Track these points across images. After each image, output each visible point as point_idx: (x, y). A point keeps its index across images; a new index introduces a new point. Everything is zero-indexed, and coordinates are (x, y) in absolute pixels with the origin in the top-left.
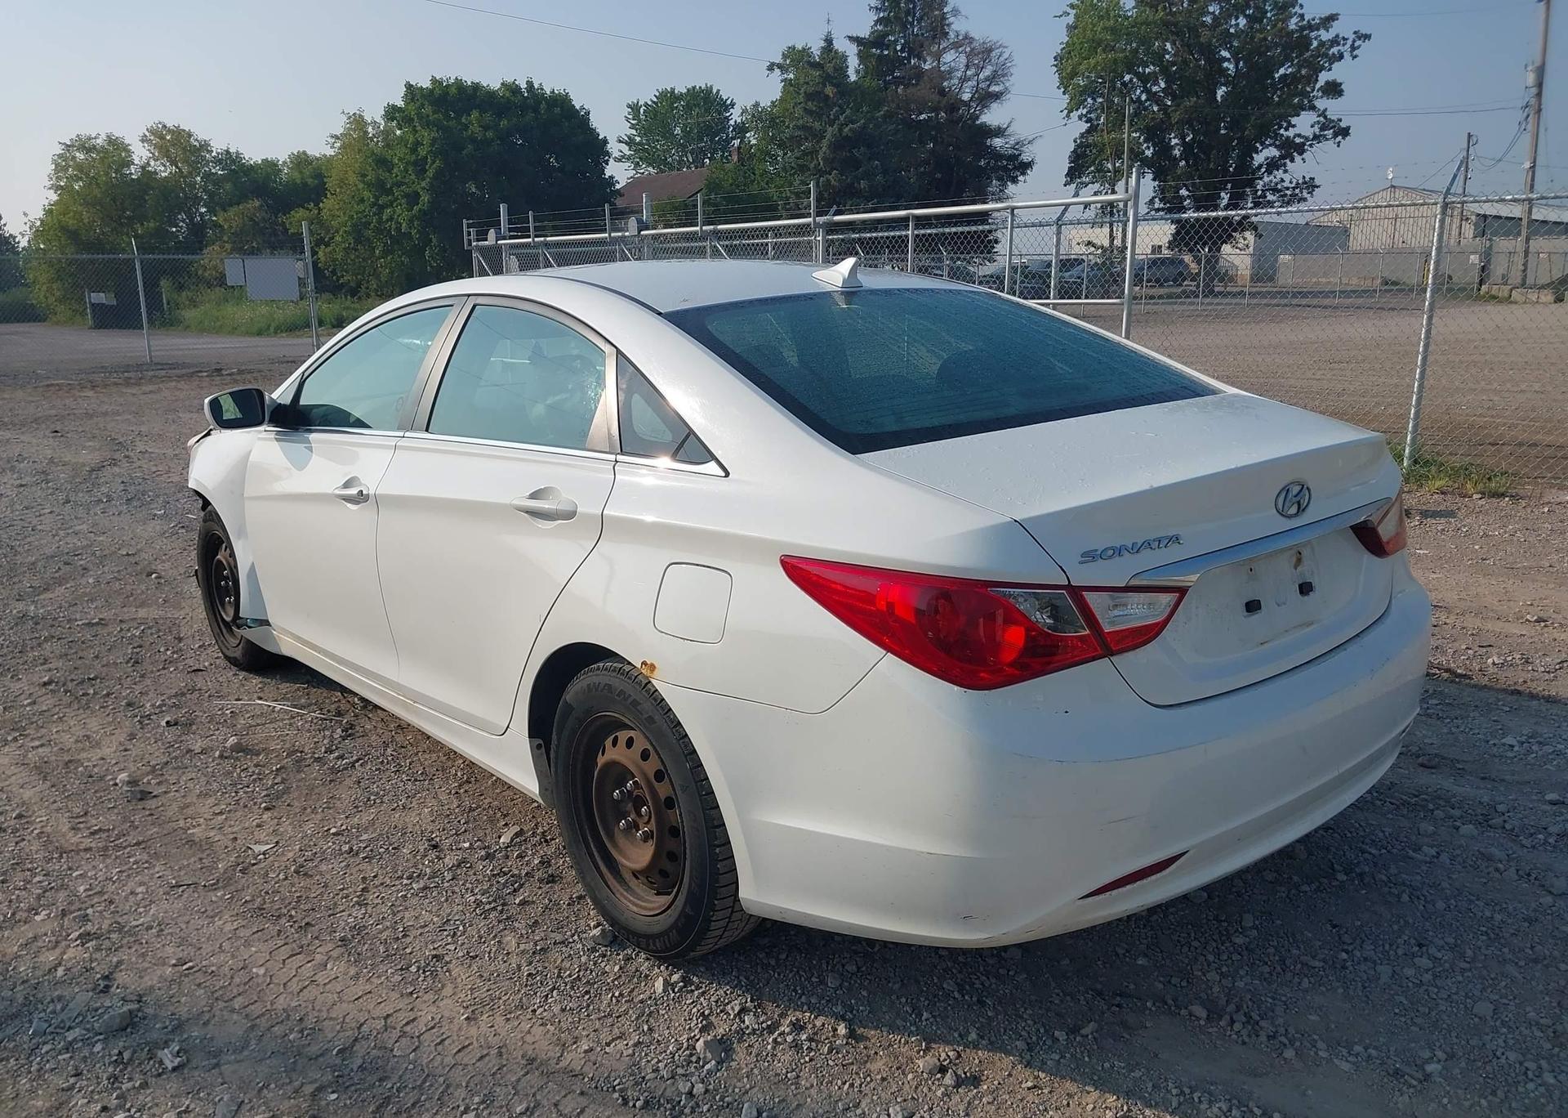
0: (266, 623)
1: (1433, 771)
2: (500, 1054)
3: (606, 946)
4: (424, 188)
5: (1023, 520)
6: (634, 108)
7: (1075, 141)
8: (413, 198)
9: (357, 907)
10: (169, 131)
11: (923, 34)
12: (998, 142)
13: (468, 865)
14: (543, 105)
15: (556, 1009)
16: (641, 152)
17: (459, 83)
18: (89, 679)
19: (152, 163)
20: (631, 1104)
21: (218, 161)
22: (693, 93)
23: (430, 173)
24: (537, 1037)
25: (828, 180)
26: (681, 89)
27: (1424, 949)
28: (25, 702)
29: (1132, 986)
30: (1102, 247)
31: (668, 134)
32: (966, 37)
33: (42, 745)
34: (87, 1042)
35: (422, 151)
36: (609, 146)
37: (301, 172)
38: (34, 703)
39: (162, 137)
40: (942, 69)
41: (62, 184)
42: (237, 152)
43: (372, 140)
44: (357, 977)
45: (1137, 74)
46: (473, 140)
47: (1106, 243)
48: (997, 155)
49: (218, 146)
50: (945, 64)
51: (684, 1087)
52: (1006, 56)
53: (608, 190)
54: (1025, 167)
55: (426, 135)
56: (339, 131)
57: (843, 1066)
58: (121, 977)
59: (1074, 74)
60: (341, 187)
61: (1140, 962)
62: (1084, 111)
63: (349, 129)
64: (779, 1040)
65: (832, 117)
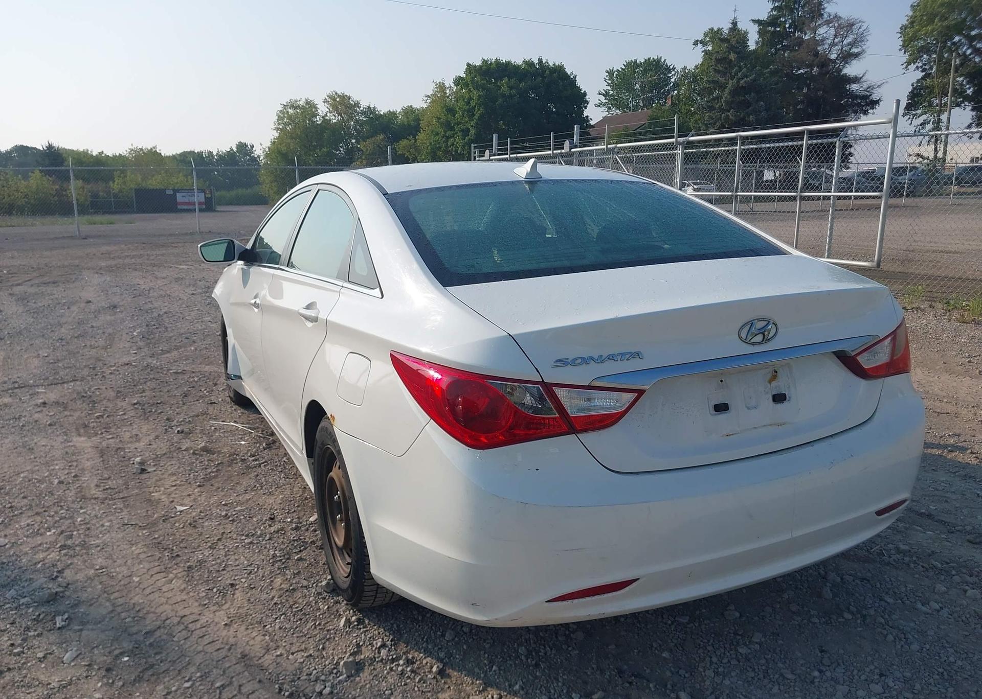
0: (240, 377)
1: (975, 546)
2: (230, 649)
3: (328, 593)
4: (472, 126)
5: (516, 335)
6: (610, 73)
7: (913, 85)
8: (466, 132)
9: (209, 549)
10: (339, 96)
11: (805, 16)
12: (854, 87)
13: (283, 532)
14: (547, 72)
15: (277, 627)
16: (612, 100)
17: (497, 62)
18: (157, 403)
19: (328, 114)
20: (283, 693)
21: (363, 113)
22: (648, 62)
23: (476, 117)
24: (256, 642)
25: (727, 116)
26: (641, 60)
27: (883, 678)
28: (121, 413)
29: (648, 671)
30: (928, 159)
31: (630, 89)
32: (836, 16)
33: (112, 438)
34: (28, 606)
35: (473, 104)
36: (587, 97)
37: (408, 118)
38: (124, 414)
39: (335, 100)
40: (817, 38)
41: (281, 127)
42: (374, 108)
43: (448, 97)
44: (182, 591)
45: (965, 36)
46: (503, 96)
47: (932, 156)
48: (854, 96)
49: (364, 104)
50: (819, 35)
51: (318, 688)
52: (863, 28)
53: (585, 125)
54: (874, 104)
55: (475, 94)
56: (430, 93)
57: (423, 692)
58: (68, 573)
59: (914, 38)
60: (428, 127)
61: (664, 655)
62: (920, 64)
63: (436, 91)
64: (394, 668)
65: (733, 74)
